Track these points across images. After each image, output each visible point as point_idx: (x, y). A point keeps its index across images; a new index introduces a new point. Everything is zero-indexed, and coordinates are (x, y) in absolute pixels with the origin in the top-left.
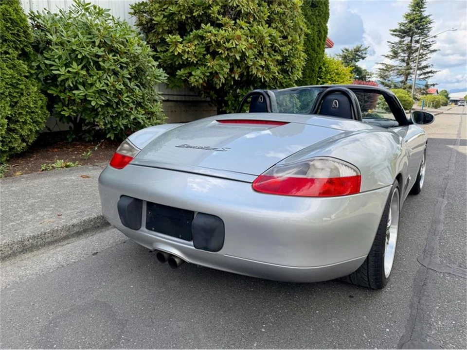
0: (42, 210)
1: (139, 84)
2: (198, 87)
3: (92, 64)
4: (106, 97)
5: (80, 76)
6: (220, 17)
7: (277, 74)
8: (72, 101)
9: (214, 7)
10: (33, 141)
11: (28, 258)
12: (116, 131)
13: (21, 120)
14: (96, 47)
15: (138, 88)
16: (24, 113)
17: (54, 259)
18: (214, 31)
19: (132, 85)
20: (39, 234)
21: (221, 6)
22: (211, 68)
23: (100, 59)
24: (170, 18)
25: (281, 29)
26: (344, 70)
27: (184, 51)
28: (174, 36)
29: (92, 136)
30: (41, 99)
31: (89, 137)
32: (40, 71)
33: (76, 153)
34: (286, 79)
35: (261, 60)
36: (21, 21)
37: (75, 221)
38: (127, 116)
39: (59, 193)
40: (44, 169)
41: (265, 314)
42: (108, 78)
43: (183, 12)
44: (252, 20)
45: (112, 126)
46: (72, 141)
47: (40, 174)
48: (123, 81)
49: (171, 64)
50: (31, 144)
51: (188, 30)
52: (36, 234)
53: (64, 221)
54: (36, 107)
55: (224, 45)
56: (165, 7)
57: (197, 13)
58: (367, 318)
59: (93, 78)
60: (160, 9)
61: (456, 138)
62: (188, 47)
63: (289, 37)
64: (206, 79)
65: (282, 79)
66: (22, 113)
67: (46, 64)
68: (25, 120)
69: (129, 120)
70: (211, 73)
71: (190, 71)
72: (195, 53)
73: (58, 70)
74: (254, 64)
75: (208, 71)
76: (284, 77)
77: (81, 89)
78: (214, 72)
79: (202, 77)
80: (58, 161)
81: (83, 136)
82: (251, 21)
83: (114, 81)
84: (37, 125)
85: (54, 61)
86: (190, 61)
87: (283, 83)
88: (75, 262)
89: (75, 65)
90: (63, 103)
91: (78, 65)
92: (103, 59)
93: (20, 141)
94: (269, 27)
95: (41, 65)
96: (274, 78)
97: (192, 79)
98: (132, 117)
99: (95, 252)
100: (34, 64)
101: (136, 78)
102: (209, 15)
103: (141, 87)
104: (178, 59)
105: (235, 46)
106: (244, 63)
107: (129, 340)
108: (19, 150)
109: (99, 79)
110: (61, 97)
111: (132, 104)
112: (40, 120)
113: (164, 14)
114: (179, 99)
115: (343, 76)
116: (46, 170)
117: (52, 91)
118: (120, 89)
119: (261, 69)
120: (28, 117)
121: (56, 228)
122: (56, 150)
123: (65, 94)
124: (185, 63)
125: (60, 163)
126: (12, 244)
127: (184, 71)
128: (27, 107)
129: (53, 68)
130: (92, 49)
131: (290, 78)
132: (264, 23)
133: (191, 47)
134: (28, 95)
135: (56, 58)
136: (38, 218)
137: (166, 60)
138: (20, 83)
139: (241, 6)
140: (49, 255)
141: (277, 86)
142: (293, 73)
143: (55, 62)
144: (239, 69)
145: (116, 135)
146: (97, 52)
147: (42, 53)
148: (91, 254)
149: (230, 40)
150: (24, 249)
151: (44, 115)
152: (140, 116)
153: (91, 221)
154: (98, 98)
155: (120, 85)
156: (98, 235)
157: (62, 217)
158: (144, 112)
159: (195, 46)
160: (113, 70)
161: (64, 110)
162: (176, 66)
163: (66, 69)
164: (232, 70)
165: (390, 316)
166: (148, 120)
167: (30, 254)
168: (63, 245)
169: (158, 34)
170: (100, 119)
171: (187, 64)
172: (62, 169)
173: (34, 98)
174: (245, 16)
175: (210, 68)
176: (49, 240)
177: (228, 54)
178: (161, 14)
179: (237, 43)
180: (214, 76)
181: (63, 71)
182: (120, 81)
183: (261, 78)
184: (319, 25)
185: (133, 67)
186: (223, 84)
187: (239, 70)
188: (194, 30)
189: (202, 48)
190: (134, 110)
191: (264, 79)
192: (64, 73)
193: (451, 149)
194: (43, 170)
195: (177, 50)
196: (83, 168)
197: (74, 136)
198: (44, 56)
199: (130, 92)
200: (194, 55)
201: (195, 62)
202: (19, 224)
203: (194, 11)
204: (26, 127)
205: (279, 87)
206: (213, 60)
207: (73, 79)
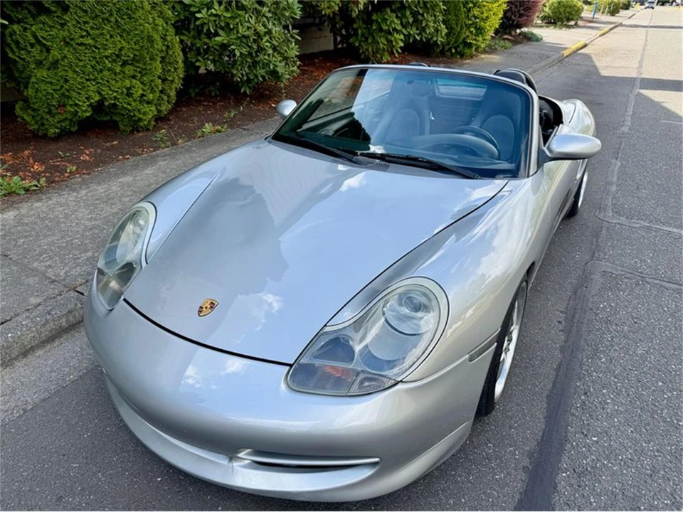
4: (246, 44)
5: (222, 19)
12: (252, 83)
19: (270, 25)
38: (265, 64)
42: (250, 19)
45: (248, 78)
46: (195, 97)
48: (263, 21)
59: (233, 21)
64: (340, 5)
73: (199, 13)
77: (222, 35)
83: (255, 23)
87: (427, 2)
91: (220, 4)
97: (323, 5)
98: (272, 66)
110: (198, 46)
111: (270, 49)
123: (200, 40)
125: (208, 126)
143: (195, 2)
154: (239, 46)
155: (260, 26)
158: (280, 58)
160: (255, 8)
161: (199, 61)
163: (208, 10)
172: (215, 134)
181: (204, 14)
182: (260, 22)
190: (271, 56)
192: (205, 17)
199: (269, 35)
205: (421, 8)
207: (213, 22)
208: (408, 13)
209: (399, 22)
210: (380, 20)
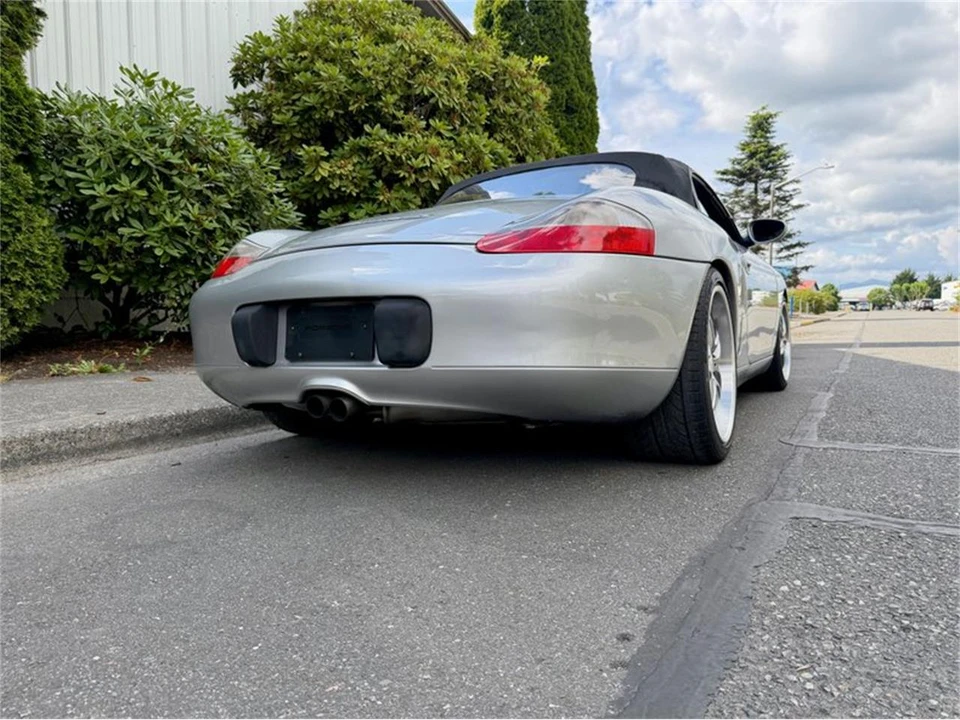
0: (62, 410)
1: (247, 225)
3: (158, 179)
4: (183, 244)
5: (134, 200)
6: (400, 114)
8: (115, 252)
9: (388, 96)
10: (34, 326)
11: (41, 474)
13: (13, 279)
14: (167, 149)
16: (21, 265)
18: (389, 138)
19: (234, 224)
20: (65, 430)
21: (402, 97)
22: (386, 205)
23: (175, 172)
24: (306, 117)
25: (513, 142)
27: (333, 175)
28: (312, 148)
31: (144, 330)
32: (55, 191)
36: (25, 97)
37: (133, 418)
40: (56, 372)
42: (189, 206)
43: (330, 104)
44: (458, 123)
46: (109, 338)
47: (47, 380)
48: (218, 216)
49: (308, 200)
50: (30, 330)
51: (340, 140)
52: (57, 429)
54: (45, 257)
55: (409, 162)
56: (295, 97)
57: (356, 105)
59: (159, 206)
60: (285, 102)
62: (339, 168)
63: (528, 158)
66: (16, 264)
67: (68, 180)
71: (345, 212)
72: (353, 178)
73: (93, 189)
75: (379, 211)
77: (135, 226)
80: (84, 362)
82: (457, 126)
83: (199, 214)
84: (45, 292)
85: (84, 173)
86: (345, 192)
88: (137, 474)
89: (125, 180)
90: (95, 257)
91: (131, 181)
92: (180, 173)
93: (8, 322)
94: (489, 138)
95: (57, 181)
99: (176, 463)
100: (43, 178)
101: (241, 214)
102: (378, 110)
104: (320, 190)
105: (428, 164)
109: (172, 207)
110: (94, 244)
112: (49, 283)
113: (293, 110)
116: (60, 374)
117: (76, 235)
118: (211, 230)
120: (28, 275)
121: (97, 424)
122: (76, 352)
123: (102, 237)
124: (336, 196)
125: (87, 365)
127: (334, 211)
128: (28, 254)
129: (80, 185)
130: (160, 153)
132: (480, 130)
133: (346, 166)
134: (31, 232)
135: (88, 167)
137: (297, 193)
138: (16, 207)
139: (437, 96)
143: (86, 174)
146: (169, 157)
148: (167, 466)
149: (419, 154)
151: (58, 275)
154: (167, 244)
155: (211, 221)
157: (105, 416)
159: (354, 165)
160: (199, 193)
161: (98, 271)
162: (318, 204)
163: (107, 186)
167: (44, 468)
168: (110, 460)
169: (282, 147)
170: (169, 286)
171: (340, 199)
172: (91, 375)
173: (41, 239)
174: (445, 115)
175: (383, 205)
176: (83, 445)
177: (417, 180)
178: (288, 111)
179: (433, 160)
181: (100, 189)
182: (211, 215)
184: (581, 144)
185: (237, 192)
188: (351, 138)
189: (367, 169)
192: (103, 194)
193: (843, 352)
194: (53, 375)
195: (319, 173)
197: (113, 329)
198: (63, 164)
200: (351, 181)
201: (354, 194)
203: (351, 103)
204: (21, 294)
206: (390, 191)
207: (120, 207)
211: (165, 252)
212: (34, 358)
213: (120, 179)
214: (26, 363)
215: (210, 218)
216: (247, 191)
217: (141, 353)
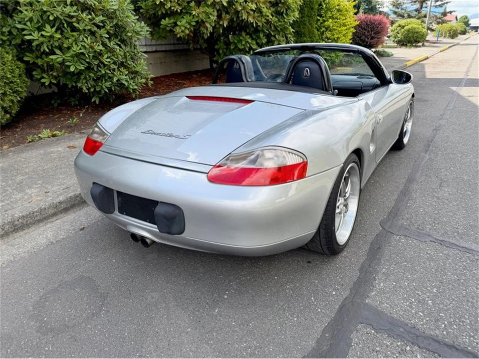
0: (30, 187)
1: (119, 43)
2: (184, 38)
3: (65, 25)
4: (85, 60)
5: (55, 40)
7: (271, 17)
8: (51, 67)
10: (17, 112)
11: (21, 236)
12: (100, 94)
14: (68, 7)
15: (118, 48)
16: (3, 84)
17: (44, 236)
19: (112, 44)
20: (28, 213)
22: (197, 17)
23: (74, 20)
26: (346, 5)
29: (77, 100)
30: (17, 67)
31: (74, 101)
32: (12, 37)
33: (62, 119)
34: (281, 21)
35: (252, 4)
37: (61, 198)
38: (110, 77)
39: (46, 167)
40: (31, 140)
41: (230, 281)
42: (85, 39)
45: (95, 89)
46: (58, 106)
47: (27, 146)
48: (102, 41)
49: (154, 14)
50: (15, 114)
52: (24, 213)
53: (51, 198)
54: (14, 77)
58: (319, 282)
59: (69, 41)
61: (462, 77)
64: (192, 29)
65: (276, 22)
67: (18, 29)
68: (5, 91)
69: (113, 83)
70: (197, 22)
71: (175, 21)
72: (178, 1)
73: (31, 35)
74: (244, 8)
75: (193, 20)
76: (279, 20)
77: (58, 54)
78: (200, 21)
79: (188, 27)
80: (44, 130)
81: (68, 101)
83: (91, 42)
84: (18, 94)
85: (25, 24)
86: (174, 10)
87: (278, 26)
88: (63, 239)
89: (48, 27)
90: (41, 69)
91: (52, 27)
92: (77, 19)
93: (3, 113)
95: (12, 30)
96: (268, 22)
97: (178, 30)
98: (115, 79)
99: (82, 227)
100: (5, 29)
101: (116, 36)
103: (122, 45)
104: (160, 9)
106: (233, 8)
107: (109, 311)
108: (3, 122)
110: (39, 64)
111: (113, 65)
112: (20, 89)
114: (167, 49)
115: (346, 13)
116: (33, 141)
117: (28, 58)
118: (99, 51)
119: (252, 13)
120: (7, 88)
121: (44, 206)
122: (42, 117)
123: (43, 59)
124: (169, 12)
125: (46, 133)
126: (3, 225)
127: (169, 20)
128: (5, 78)
129: (24, 33)
130: (65, 10)
131: (284, 21)
134: (4, 65)
135: (27, 21)
136: (26, 197)
137: (148, 10)
140: (40, 232)
141: (271, 30)
142: (288, 14)
143: (27, 26)
144: (227, 15)
145: (101, 99)
146: (70, 12)
147: (12, 17)
148: (78, 230)
150: (15, 229)
151: (24, 83)
152: (124, 77)
153: (77, 197)
154: (76, 63)
155: (99, 45)
156: (86, 209)
157: (49, 194)
158: (127, 72)
160: (90, 30)
161: (43, 78)
162: (160, 16)
163: (38, 32)
164: (219, 17)
165: (340, 280)
166: (132, 81)
167: (22, 233)
168: (52, 222)
170: (82, 83)
171: (171, 14)
172: (49, 139)
173: (10, 67)
175: (195, 17)
176: (38, 218)
180: (200, 25)
181: (36, 35)
182: (98, 42)
183: (253, 23)
185: (111, 25)
186: (210, 33)
187: (228, 17)
190: (116, 70)
191: (256, 23)
192: (37, 38)
193: (453, 92)
194: (30, 142)
196: (69, 136)
197: (59, 101)
198: (14, 19)
199: (110, 53)
200: (177, 3)
201: (179, 11)
202: (8, 204)
204: (6, 98)
205: (273, 31)
206: (199, 8)
207: (48, 43)
208: (261, 35)
209: (254, 42)
210: (235, 41)
211: (76, 68)
212: (21, 125)
213: (45, 27)
214: (18, 130)
215: (98, 44)
216: (117, 24)
217: (73, 121)
